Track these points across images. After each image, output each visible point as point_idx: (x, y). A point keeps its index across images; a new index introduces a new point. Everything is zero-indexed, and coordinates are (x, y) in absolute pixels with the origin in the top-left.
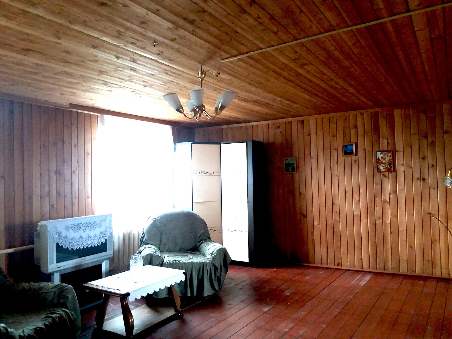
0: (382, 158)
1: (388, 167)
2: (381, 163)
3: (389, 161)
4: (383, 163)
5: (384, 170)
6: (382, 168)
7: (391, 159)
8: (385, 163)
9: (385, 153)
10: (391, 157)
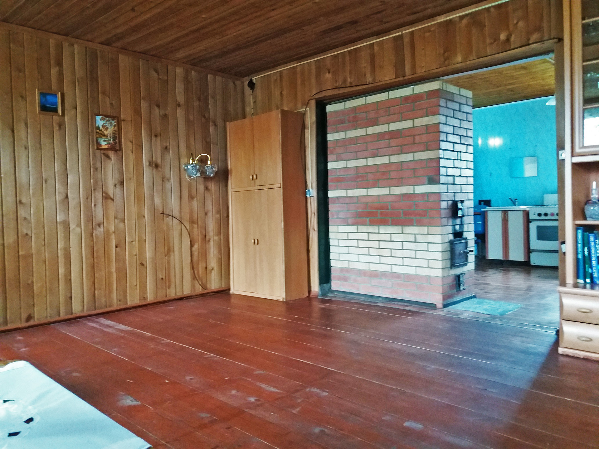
0: (103, 126)
1: (112, 142)
2: (101, 134)
3: (113, 133)
4: (104, 135)
5: (106, 147)
6: (103, 144)
7: (115, 131)
8: (107, 136)
9: (107, 119)
10: (116, 128)
